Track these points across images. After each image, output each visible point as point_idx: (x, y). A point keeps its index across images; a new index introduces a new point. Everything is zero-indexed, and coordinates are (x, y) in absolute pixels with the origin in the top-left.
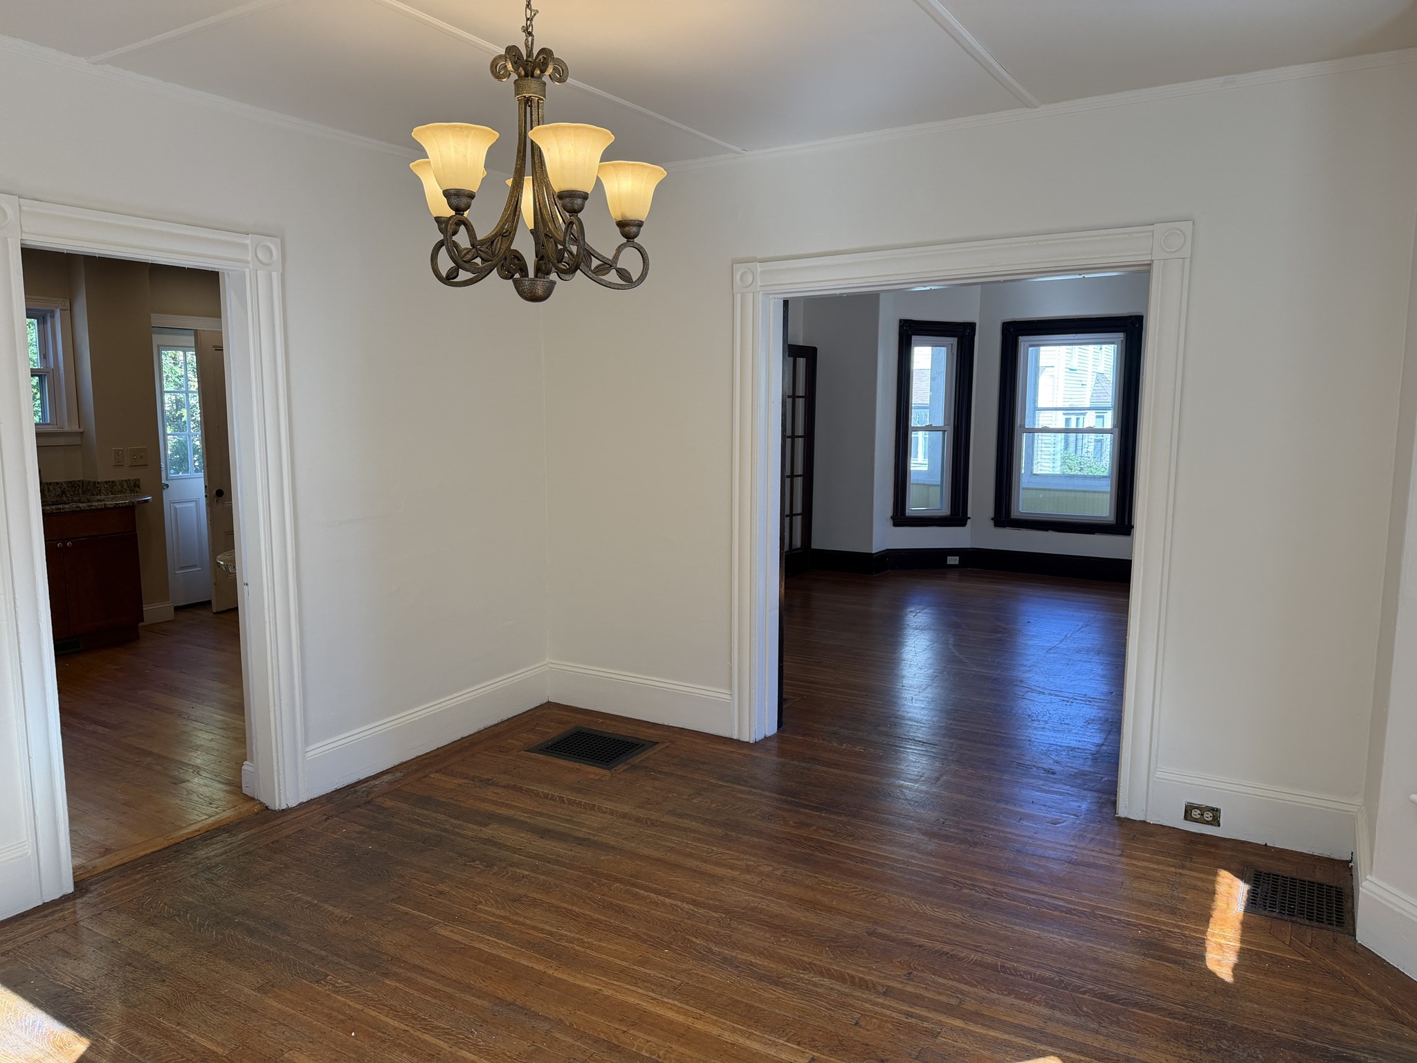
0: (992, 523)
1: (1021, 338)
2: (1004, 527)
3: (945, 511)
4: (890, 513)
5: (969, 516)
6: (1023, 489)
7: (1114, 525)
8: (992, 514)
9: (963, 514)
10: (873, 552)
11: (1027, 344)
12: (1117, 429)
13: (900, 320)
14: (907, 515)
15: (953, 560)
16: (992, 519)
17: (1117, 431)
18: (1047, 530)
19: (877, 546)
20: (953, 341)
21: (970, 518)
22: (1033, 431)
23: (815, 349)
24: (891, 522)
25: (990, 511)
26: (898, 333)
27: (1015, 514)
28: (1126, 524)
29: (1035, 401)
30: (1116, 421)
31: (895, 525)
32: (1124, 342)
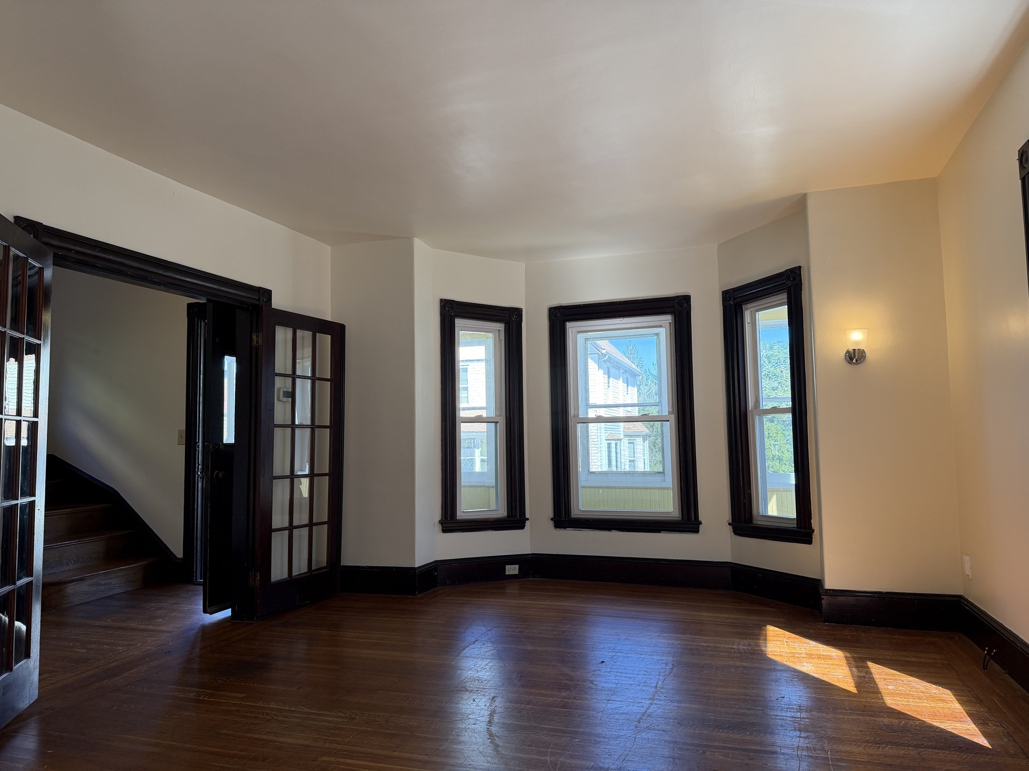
0: (551, 524)
1: (569, 325)
2: (565, 528)
3: (501, 512)
4: (437, 515)
5: (527, 517)
6: (582, 487)
7: (680, 521)
8: (551, 514)
9: (520, 516)
10: (416, 566)
11: (575, 330)
12: (673, 416)
13: (441, 300)
14: (458, 518)
15: (512, 569)
16: (552, 519)
17: (673, 418)
18: (610, 529)
19: (421, 558)
20: (500, 326)
21: (528, 519)
22: (587, 421)
23: (342, 327)
24: (439, 528)
25: (549, 511)
26: (439, 314)
27: (575, 513)
28: (693, 519)
29: (587, 398)
30: (671, 407)
31: (445, 530)
32: (673, 325)
